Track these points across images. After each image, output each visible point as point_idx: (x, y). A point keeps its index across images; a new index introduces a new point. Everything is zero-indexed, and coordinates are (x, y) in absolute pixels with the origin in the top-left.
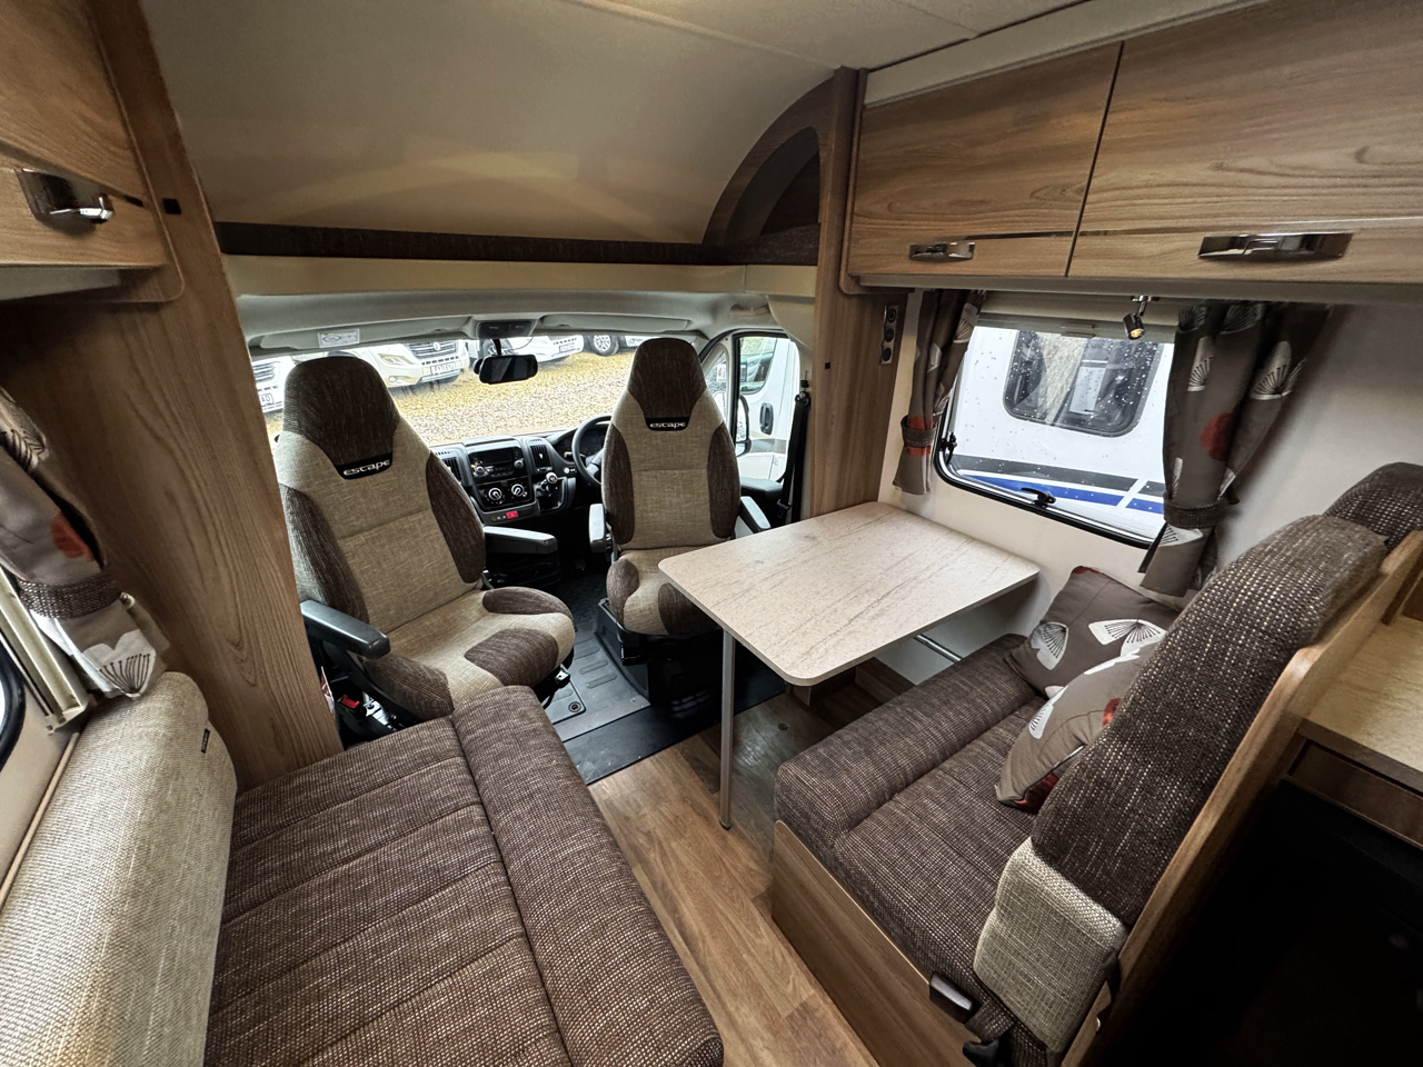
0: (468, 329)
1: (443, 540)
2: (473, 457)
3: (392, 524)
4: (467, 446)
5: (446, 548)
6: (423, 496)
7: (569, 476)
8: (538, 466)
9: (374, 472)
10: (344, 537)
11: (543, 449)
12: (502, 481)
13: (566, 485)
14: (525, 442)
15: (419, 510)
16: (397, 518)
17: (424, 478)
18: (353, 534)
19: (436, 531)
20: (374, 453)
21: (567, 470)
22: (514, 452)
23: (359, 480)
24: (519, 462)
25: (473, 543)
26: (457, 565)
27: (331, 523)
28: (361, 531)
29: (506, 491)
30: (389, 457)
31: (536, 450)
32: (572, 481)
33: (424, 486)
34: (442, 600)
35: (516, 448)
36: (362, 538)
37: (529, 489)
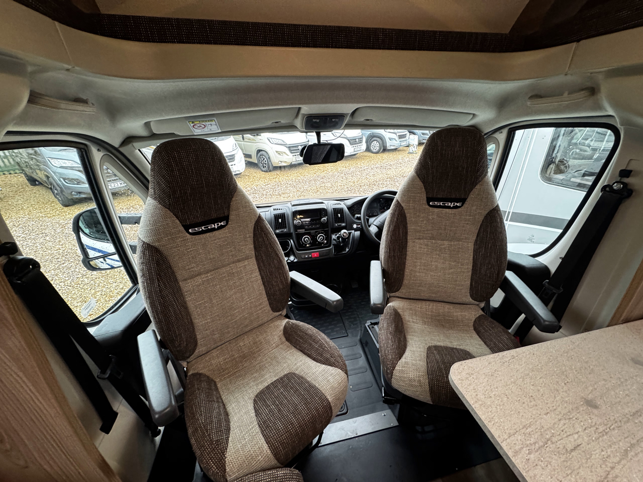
0: (298, 122)
1: (260, 281)
2: (295, 213)
3: (224, 270)
4: (294, 205)
5: (262, 287)
6: (249, 248)
7: (356, 230)
8: (337, 222)
9: (214, 230)
10: (185, 280)
11: (340, 211)
12: (312, 231)
13: (354, 237)
14: (329, 205)
15: (247, 258)
16: (229, 264)
17: (252, 235)
18: (192, 277)
19: (256, 275)
20: (214, 216)
21: (355, 226)
22: (322, 212)
23: (201, 236)
24: (324, 219)
25: (281, 287)
26: (268, 300)
27: (175, 269)
28: (199, 274)
29: (314, 238)
30: (226, 219)
31: (337, 211)
32: (358, 233)
33: (250, 241)
34: (255, 324)
35: (324, 209)
36: (199, 280)
37: (328, 238)
